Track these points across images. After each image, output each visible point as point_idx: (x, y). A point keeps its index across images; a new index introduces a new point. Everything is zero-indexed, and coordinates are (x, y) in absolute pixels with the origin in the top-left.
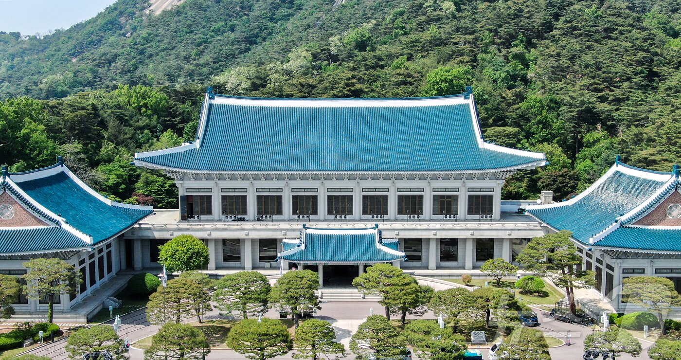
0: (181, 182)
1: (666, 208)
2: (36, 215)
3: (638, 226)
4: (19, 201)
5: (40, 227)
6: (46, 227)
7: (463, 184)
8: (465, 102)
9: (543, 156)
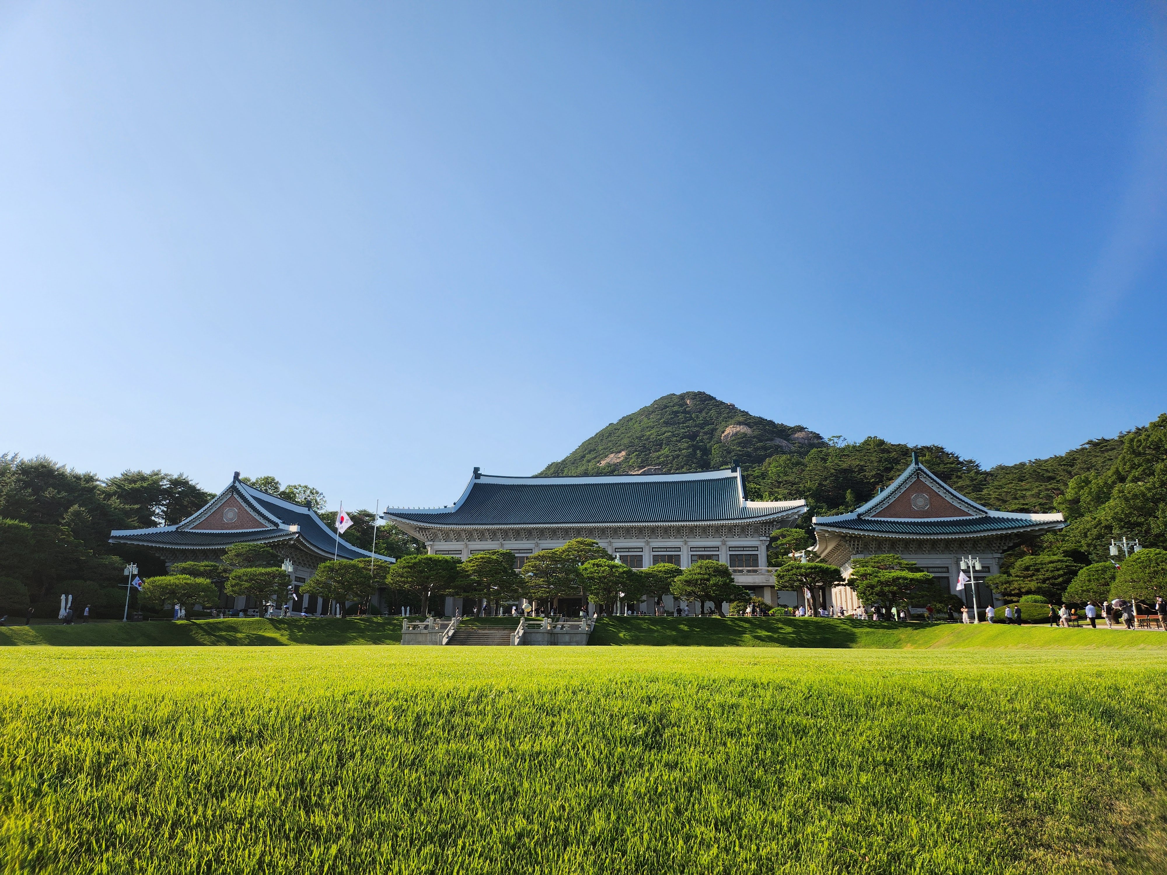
0: (431, 543)
1: (909, 499)
2: (257, 517)
3: (879, 519)
4: (244, 505)
5: (259, 530)
6: (264, 529)
7: (724, 543)
8: (734, 474)
9: (802, 502)
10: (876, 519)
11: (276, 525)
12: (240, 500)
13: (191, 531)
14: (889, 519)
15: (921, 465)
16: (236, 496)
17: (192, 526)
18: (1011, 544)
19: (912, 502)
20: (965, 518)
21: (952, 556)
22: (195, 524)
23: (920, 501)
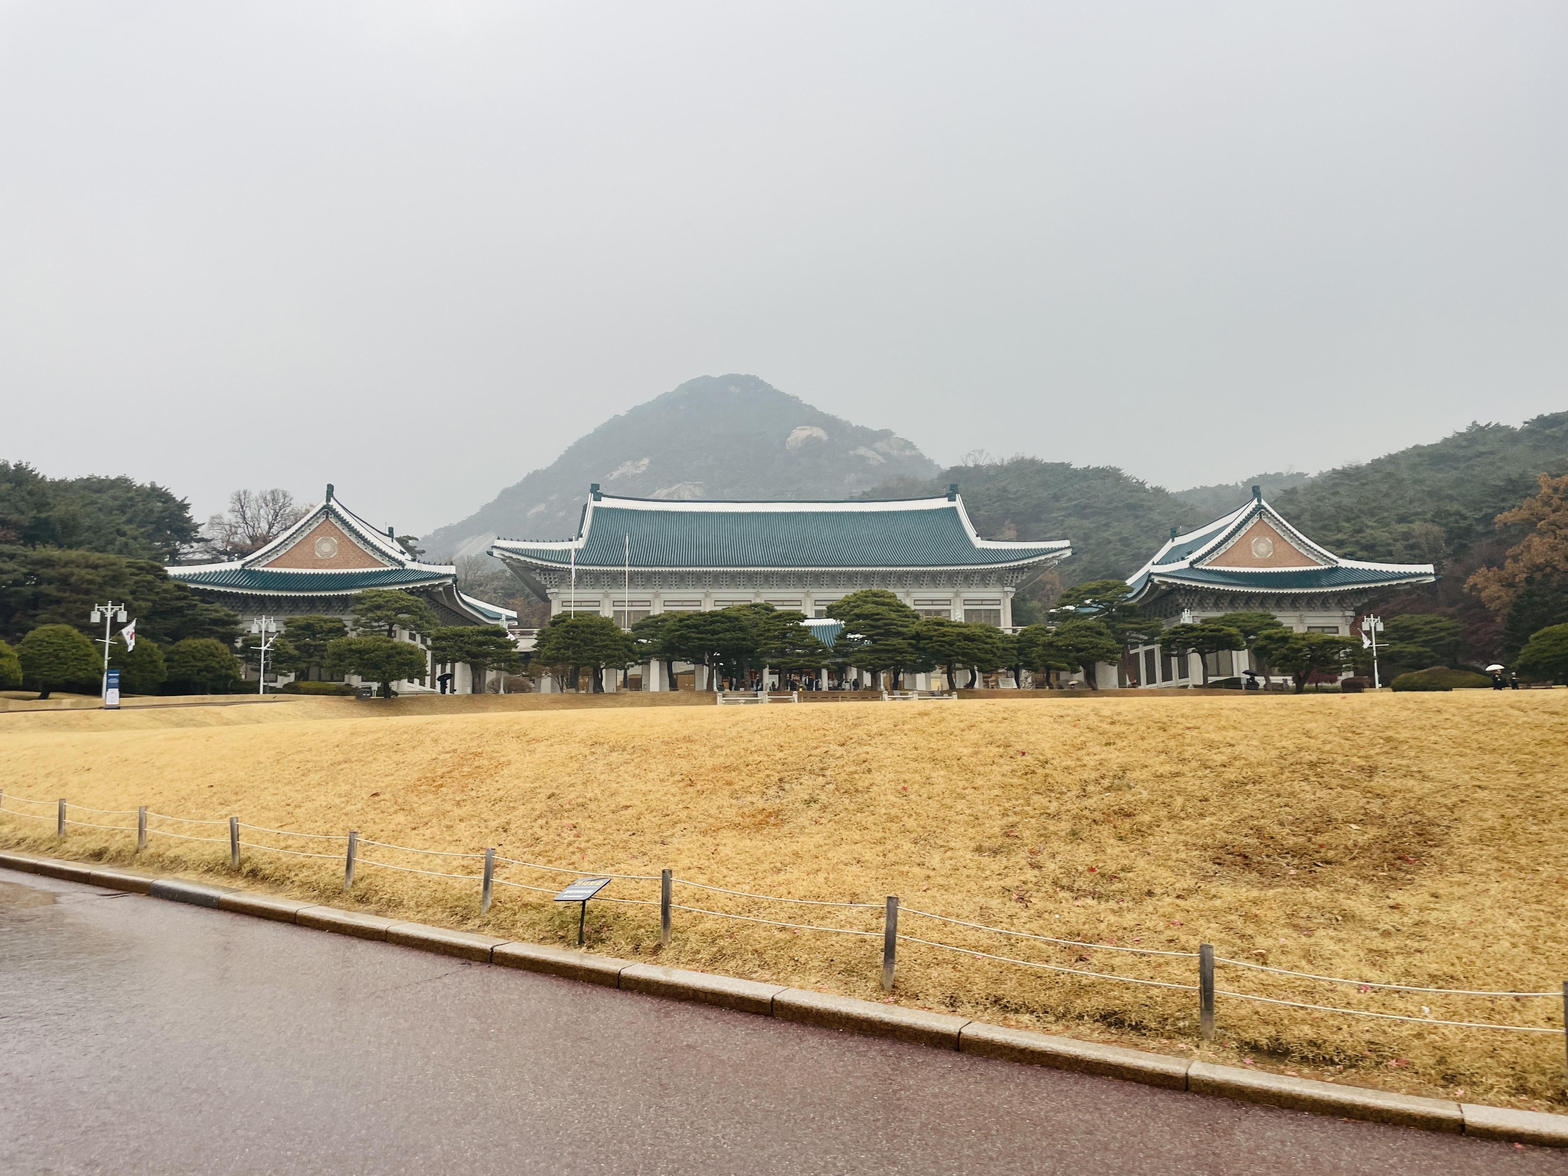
0: (556, 590)
1: (1249, 545)
2: (369, 551)
3: (1215, 568)
4: (346, 532)
5: (374, 570)
6: (382, 569)
7: (957, 595)
8: (951, 504)
9: (1067, 543)
10: (1211, 568)
11: (401, 564)
12: (338, 525)
13: (266, 569)
14: (1226, 569)
15: (1264, 503)
16: (333, 520)
17: (266, 562)
18: (1366, 601)
19: (1253, 548)
20: (1312, 568)
21: (1298, 614)
22: (271, 559)
23: (1262, 547)
